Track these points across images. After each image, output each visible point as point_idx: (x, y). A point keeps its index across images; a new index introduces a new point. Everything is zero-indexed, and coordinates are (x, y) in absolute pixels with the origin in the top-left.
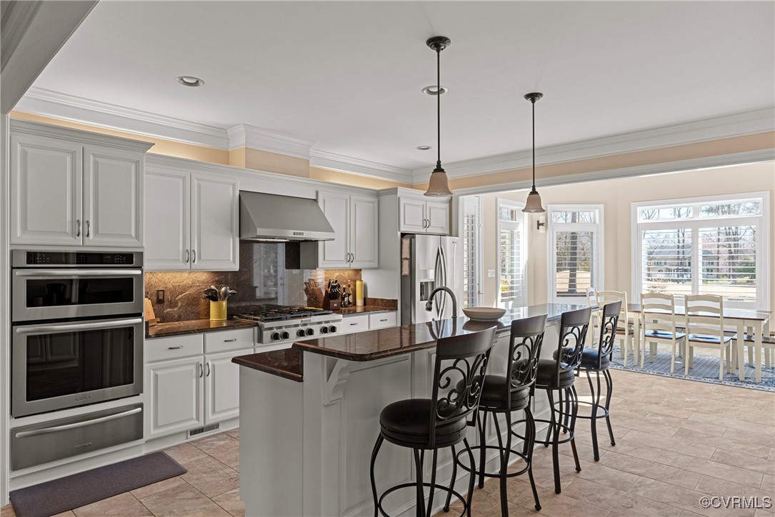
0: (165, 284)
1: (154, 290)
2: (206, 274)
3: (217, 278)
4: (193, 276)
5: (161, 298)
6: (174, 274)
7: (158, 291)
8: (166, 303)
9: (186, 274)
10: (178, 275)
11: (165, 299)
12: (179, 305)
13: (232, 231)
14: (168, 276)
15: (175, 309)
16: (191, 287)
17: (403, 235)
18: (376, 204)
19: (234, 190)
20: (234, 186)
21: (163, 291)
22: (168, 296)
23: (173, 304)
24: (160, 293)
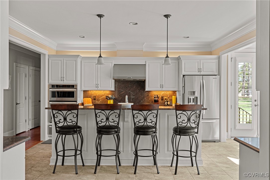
0: (96, 94)
1: (93, 96)
2: (109, 91)
3: (112, 93)
4: (105, 92)
5: (95, 98)
6: (99, 91)
7: (94, 96)
8: (96, 100)
9: (102, 91)
10: (100, 91)
11: (96, 99)
12: (100, 101)
13: (111, 77)
14: (97, 92)
15: (99, 102)
16: (104, 95)
17: (184, 76)
18: (177, 63)
19: (112, 64)
20: (112, 63)
21: (95, 96)
22: (97, 98)
23: (98, 100)
24: (95, 97)
